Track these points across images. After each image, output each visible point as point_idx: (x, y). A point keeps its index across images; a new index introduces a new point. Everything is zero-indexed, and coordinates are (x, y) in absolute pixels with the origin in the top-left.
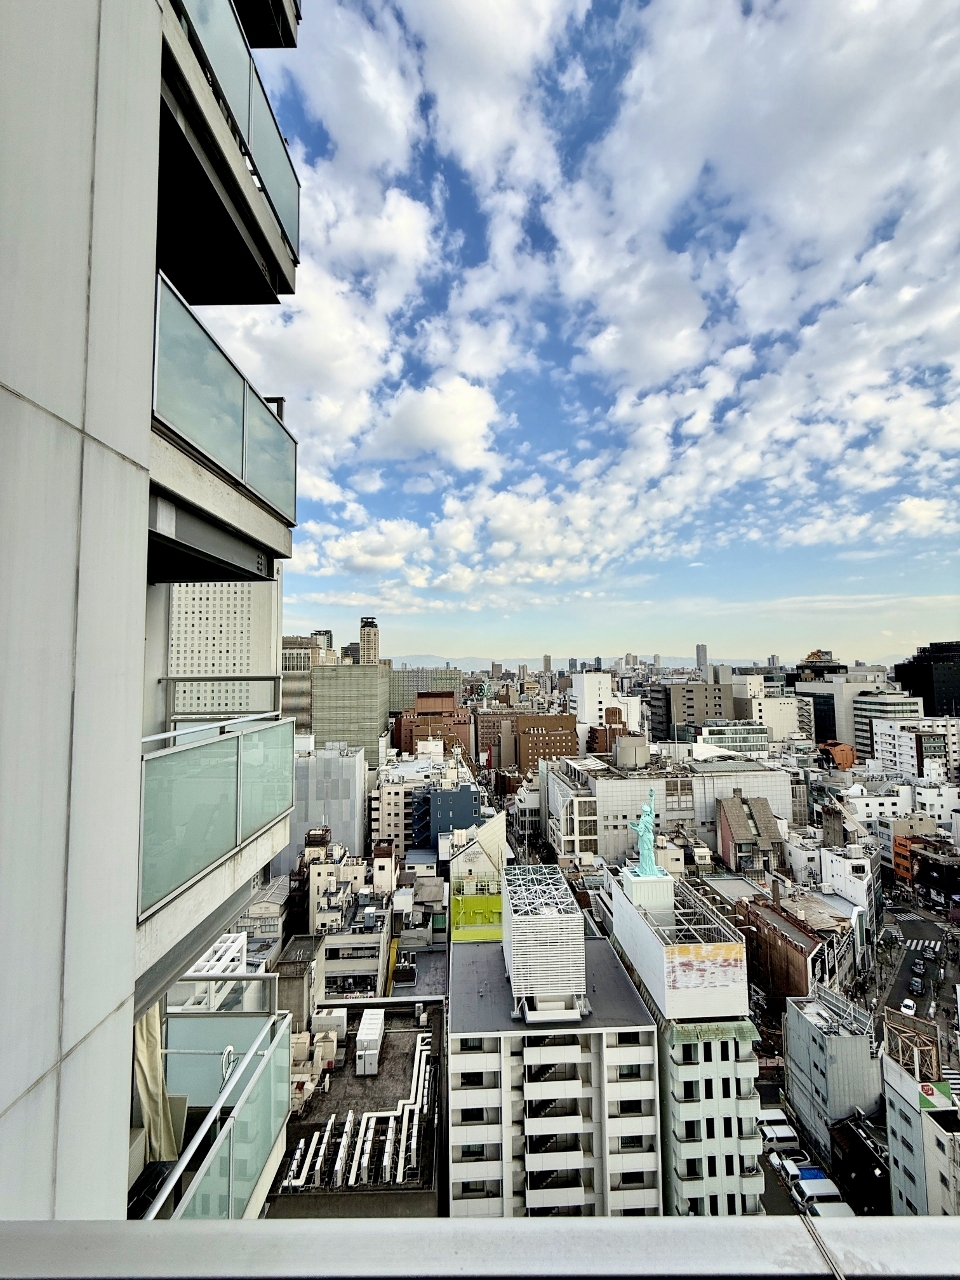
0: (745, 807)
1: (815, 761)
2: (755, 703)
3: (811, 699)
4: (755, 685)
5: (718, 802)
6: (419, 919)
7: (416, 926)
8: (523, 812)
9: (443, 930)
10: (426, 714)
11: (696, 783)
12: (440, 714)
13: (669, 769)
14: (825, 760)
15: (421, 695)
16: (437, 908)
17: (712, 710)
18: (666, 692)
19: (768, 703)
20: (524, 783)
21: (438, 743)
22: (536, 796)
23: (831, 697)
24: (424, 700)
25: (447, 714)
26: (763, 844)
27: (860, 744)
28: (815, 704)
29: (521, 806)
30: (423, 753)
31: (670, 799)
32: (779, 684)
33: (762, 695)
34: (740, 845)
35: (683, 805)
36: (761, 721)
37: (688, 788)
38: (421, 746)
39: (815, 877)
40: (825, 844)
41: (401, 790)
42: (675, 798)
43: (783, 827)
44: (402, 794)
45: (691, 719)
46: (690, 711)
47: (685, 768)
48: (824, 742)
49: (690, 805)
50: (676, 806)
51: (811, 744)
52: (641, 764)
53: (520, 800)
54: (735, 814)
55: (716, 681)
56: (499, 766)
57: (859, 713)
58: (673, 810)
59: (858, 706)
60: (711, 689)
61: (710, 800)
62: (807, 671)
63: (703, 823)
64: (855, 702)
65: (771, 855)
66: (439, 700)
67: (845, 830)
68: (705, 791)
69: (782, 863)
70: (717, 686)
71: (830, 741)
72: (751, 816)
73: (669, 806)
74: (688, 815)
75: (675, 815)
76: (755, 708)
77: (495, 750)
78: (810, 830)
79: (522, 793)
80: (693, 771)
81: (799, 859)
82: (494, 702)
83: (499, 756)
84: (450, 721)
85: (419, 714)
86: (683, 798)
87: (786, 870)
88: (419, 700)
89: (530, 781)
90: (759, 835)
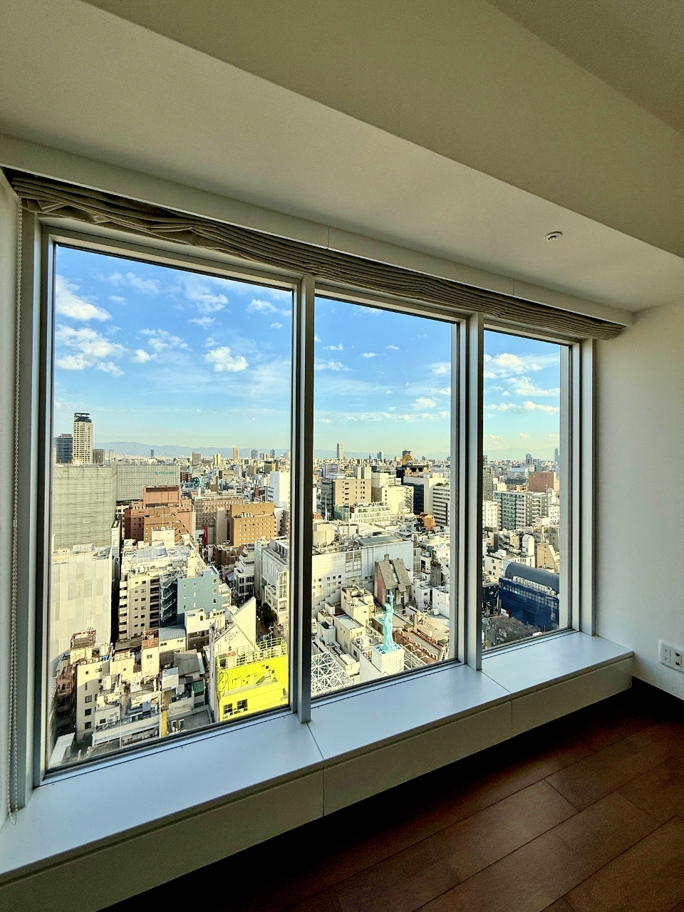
0: (391, 565)
1: (415, 526)
2: (383, 490)
3: (412, 488)
4: (384, 479)
5: (376, 564)
6: (181, 690)
7: (181, 697)
8: (242, 580)
9: (202, 693)
10: (153, 505)
11: (364, 552)
12: (167, 505)
13: (346, 544)
14: (420, 526)
15: (148, 490)
16: (196, 676)
17: (359, 495)
18: (333, 483)
19: (390, 490)
20: (241, 557)
21: (169, 531)
22: (251, 567)
23: (422, 486)
24: (152, 493)
25: (172, 505)
26: (402, 588)
27: (436, 514)
28: (415, 490)
29: (240, 576)
30: (155, 541)
31: (347, 564)
32: (393, 476)
33: (387, 485)
34: (389, 590)
35: (355, 568)
36: (386, 501)
37: (359, 556)
38: (155, 535)
39: (429, 604)
40: (431, 584)
41: (148, 579)
42: (351, 564)
43: (411, 574)
44: (148, 583)
45: (347, 502)
46: (347, 497)
47: (355, 543)
48: (419, 514)
49: (359, 567)
50: (351, 568)
51: (412, 515)
52: (329, 543)
53: (238, 571)
54: (386, 570)
55: (363, 477)
56: (214, 542)
57: (436, 495)
58: (349, 571)
59: (436, 491)
60: (359, 482)
61: (371, 562)
62: (408, 469)
63: (366, 578)
64: (434, 489)
65: (405, 594)
66: (165, 494)
67: (442, 574)
68: (369, 556)
69: (410, 597)
70: (363, 480)
71: (422, 513)
72: (395, 572)
73: (347, 569)
74: (359, 573)
75: (350, 575)
76: (383, 493)
77: (210, 529)
78: (424, 575)
79: (240, 565)
80: (361, 545)
81: (421, 595)
82: (206, 490)
83: (214, 534)
84: (174, 510)
85: (147, 506)
86: (355, 563)
87: (413, 602)
88: (148, 493)
89: (245, 556)
90: (399, 583)
